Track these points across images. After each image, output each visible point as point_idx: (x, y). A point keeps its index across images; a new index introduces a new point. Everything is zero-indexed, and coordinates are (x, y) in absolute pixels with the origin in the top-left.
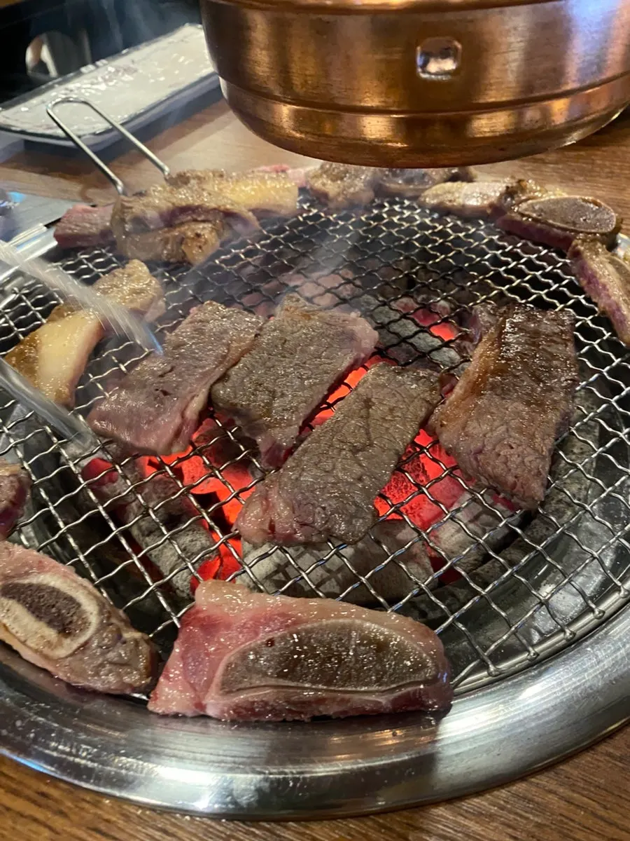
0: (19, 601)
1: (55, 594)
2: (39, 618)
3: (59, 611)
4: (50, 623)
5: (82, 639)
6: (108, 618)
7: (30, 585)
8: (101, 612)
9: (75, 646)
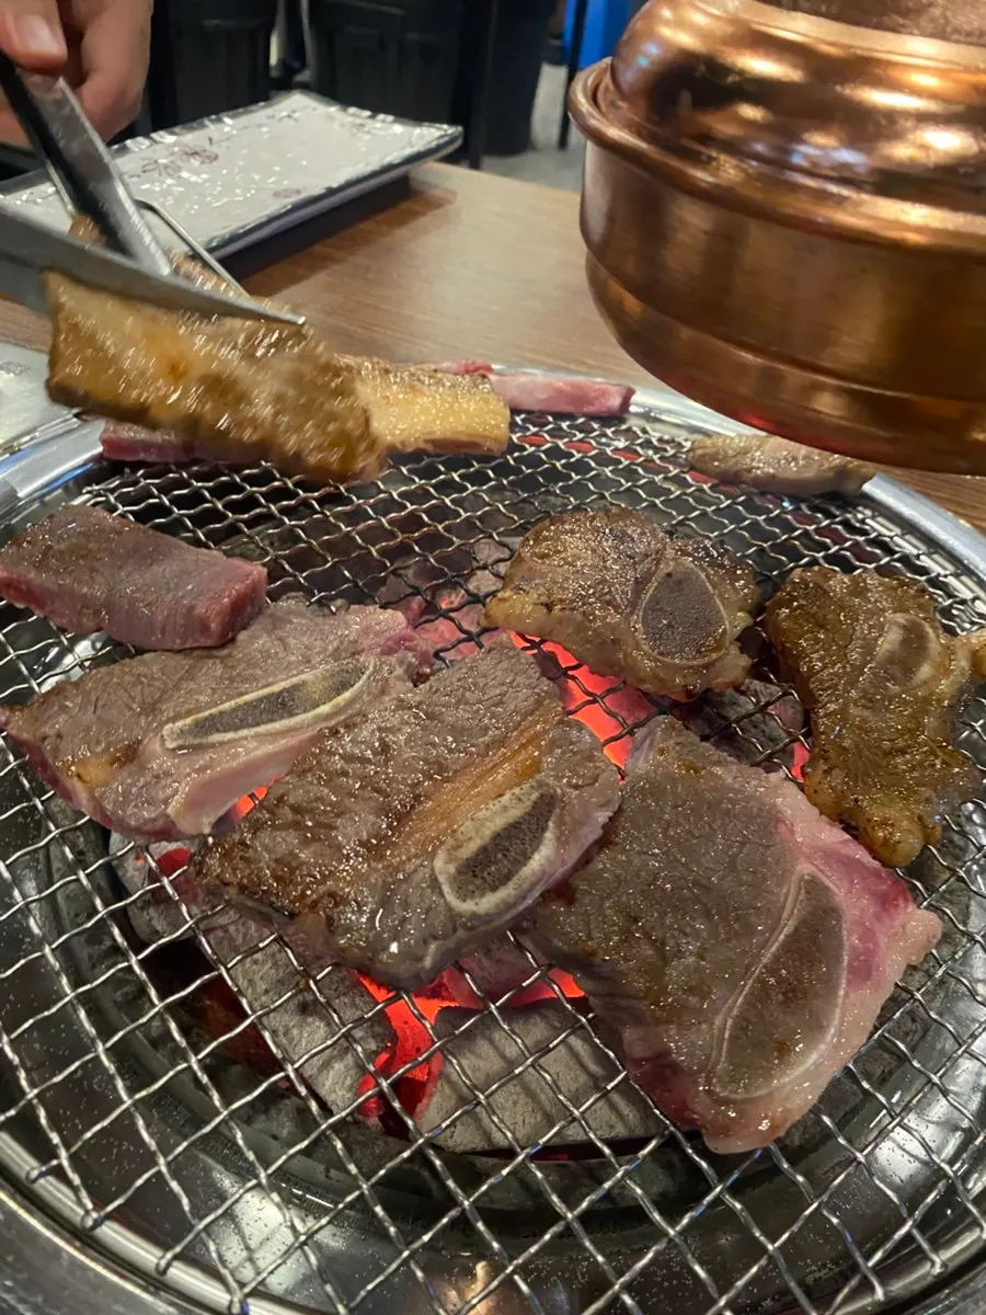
0: (529, 814)
1: (521, 858)
2: (497, 836)
3: (496, 863)
4: (484, 849)
5: (446, 889)
6: (464, 926)
7: (544, 829)
8: (474, 916)
9: (441, 879)
